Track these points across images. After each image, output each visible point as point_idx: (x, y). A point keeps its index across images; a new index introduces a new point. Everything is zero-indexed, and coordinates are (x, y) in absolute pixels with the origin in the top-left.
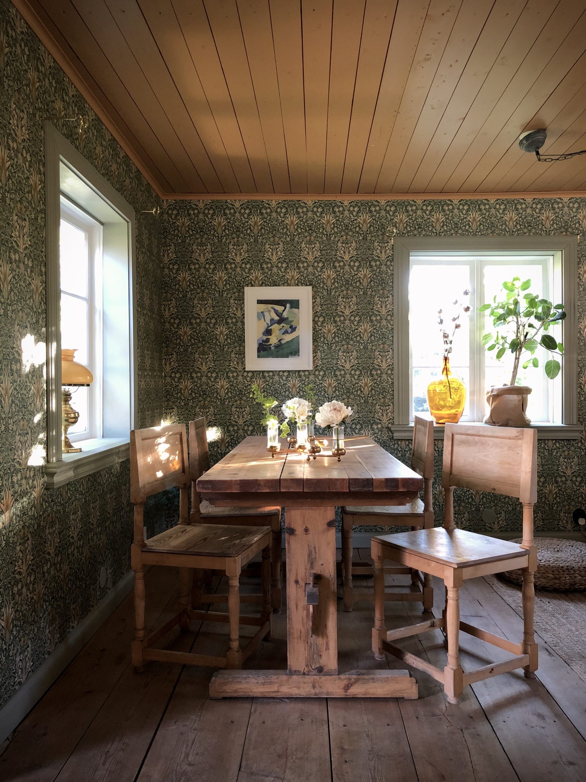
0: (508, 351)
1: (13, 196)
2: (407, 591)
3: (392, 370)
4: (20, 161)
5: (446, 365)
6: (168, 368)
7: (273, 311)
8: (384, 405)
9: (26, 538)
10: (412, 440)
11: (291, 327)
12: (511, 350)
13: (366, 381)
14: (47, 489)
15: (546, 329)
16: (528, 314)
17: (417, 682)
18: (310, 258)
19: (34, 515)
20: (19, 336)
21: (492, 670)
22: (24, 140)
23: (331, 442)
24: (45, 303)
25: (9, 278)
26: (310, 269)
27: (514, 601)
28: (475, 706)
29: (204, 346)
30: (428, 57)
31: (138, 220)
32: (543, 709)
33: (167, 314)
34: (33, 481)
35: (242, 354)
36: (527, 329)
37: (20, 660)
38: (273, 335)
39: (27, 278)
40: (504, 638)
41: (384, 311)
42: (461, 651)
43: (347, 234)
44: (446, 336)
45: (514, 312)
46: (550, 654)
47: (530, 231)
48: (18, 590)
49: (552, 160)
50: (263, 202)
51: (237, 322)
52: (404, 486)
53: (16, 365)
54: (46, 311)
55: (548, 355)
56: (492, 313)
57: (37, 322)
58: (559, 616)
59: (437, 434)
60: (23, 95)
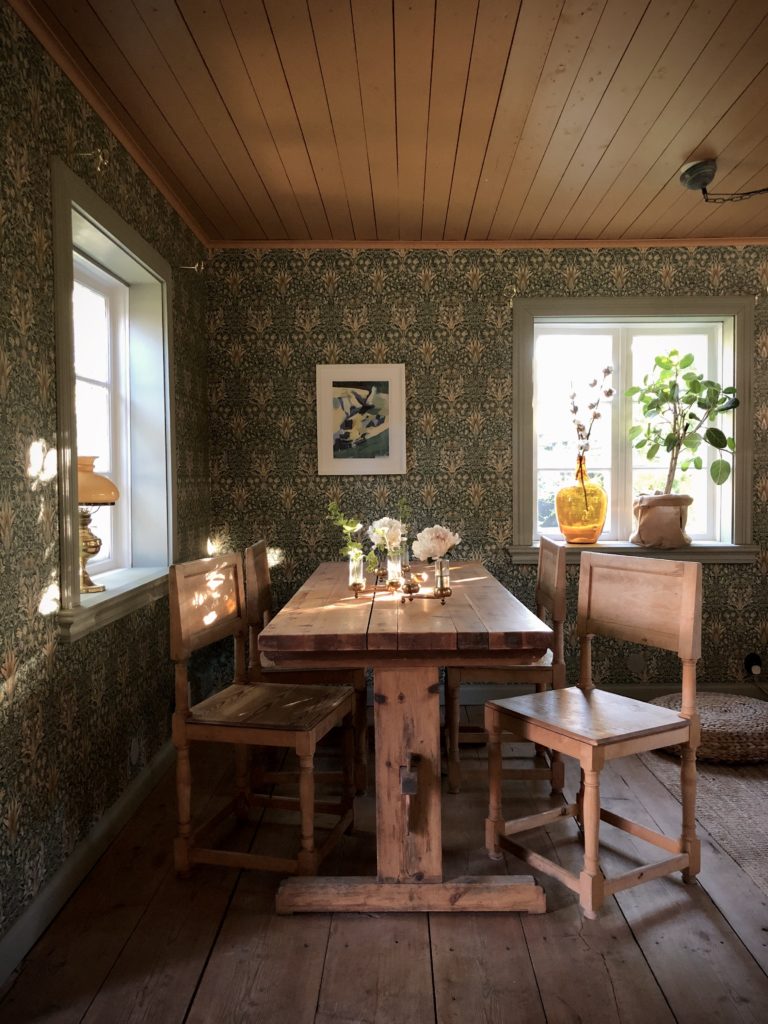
0: (663, 449)
1: (11, 261)
2: (529, 766)
3: (511, 474)
4: (20, 213)
5: (581, 466)
6: (216, 472)
7: (354, 397)
8: (500, 519)
9: (35, 710)
10: (536, 565)
11: (378, 417)
12: (666, 447)
13: (476, 490)
14: (61, 644)
15: (712, 419)
16: (690, 401)
17: (544, 892)
18: (403, 326)
19: (44, 680)
20: (22, 446)
21: (642, 874)
22: (24, 185)
23: (432, 575)
24: (56, 400)
25: (8, 371)
26: (403, 341)
27: (669, 778)
28: (620, 922)
29: (263, 442)
30: (562, 68)
31: (175, 278)
32: (708, 927)
33: (214, 401)
34: (43, 635)
35: (313, 453)
36: (687, 420)
37: (30, 868)
38: (354, 428)
39: (31, 368)
40: (658, 832)
41: (500, 396)
42: (602, 848)
43: (452, 294)
44: (580, 428)
45: (670, 397)
46: (715, 849)
47: (692, 290)
48: (26, 778)
49: (724, 200)
50: (339, 251)
51: (306, 410)
52: (529, 643)
53: (18, 485)
54: (56, 411)
55: (714, 455)
56: (642, 399)
57: (45, 426)
58: (726, 798)
59: (570, 558)
60: (22, 124)
